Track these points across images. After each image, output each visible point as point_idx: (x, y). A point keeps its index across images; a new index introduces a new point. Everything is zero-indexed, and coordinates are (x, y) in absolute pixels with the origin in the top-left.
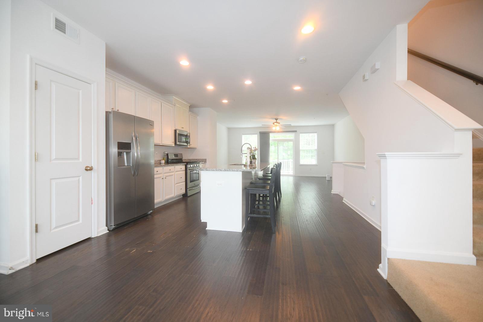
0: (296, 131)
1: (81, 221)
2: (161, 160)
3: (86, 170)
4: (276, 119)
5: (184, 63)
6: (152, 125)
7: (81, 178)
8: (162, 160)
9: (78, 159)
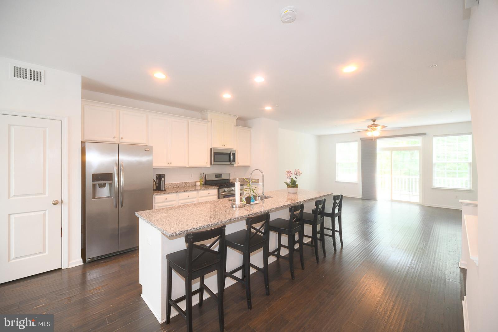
0: (424, 134)
1: (47, 253)
2: (196, 182)
3: (54, 204)
4: (374, 121)
5: (160, 75)
6: (149, 151)
7: (47, 211)
8: (198, 182)
9: (44, 193)
